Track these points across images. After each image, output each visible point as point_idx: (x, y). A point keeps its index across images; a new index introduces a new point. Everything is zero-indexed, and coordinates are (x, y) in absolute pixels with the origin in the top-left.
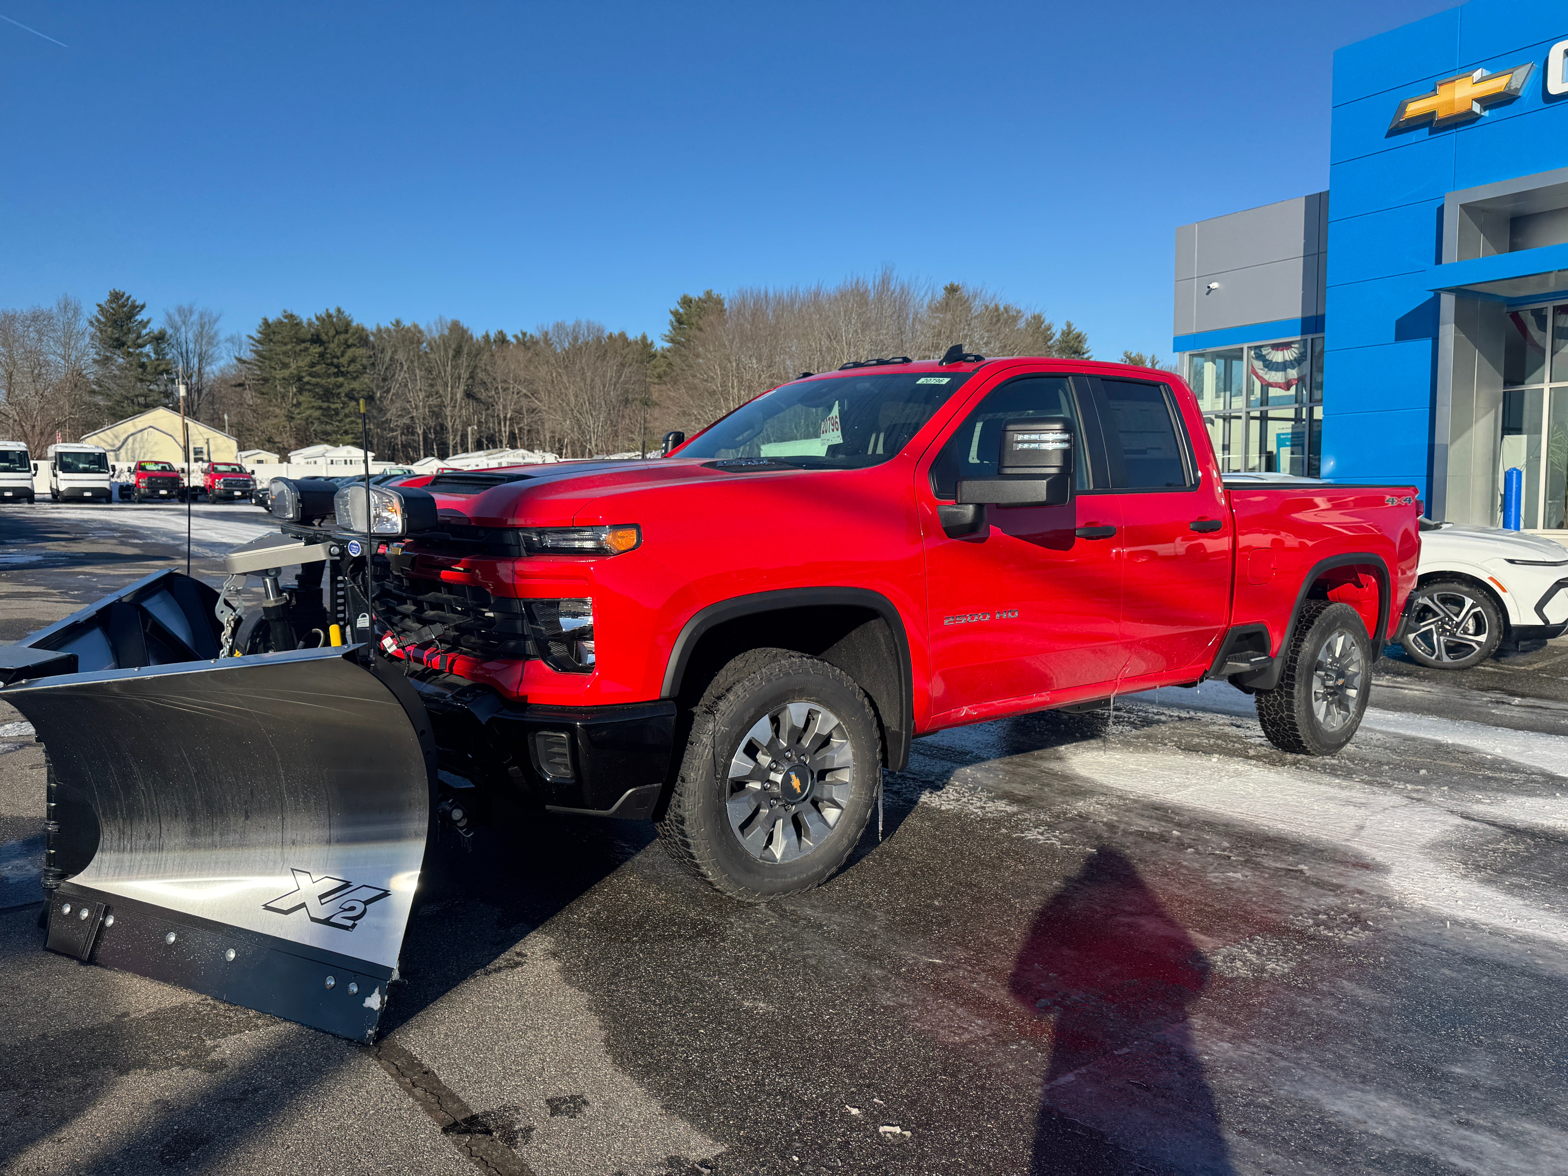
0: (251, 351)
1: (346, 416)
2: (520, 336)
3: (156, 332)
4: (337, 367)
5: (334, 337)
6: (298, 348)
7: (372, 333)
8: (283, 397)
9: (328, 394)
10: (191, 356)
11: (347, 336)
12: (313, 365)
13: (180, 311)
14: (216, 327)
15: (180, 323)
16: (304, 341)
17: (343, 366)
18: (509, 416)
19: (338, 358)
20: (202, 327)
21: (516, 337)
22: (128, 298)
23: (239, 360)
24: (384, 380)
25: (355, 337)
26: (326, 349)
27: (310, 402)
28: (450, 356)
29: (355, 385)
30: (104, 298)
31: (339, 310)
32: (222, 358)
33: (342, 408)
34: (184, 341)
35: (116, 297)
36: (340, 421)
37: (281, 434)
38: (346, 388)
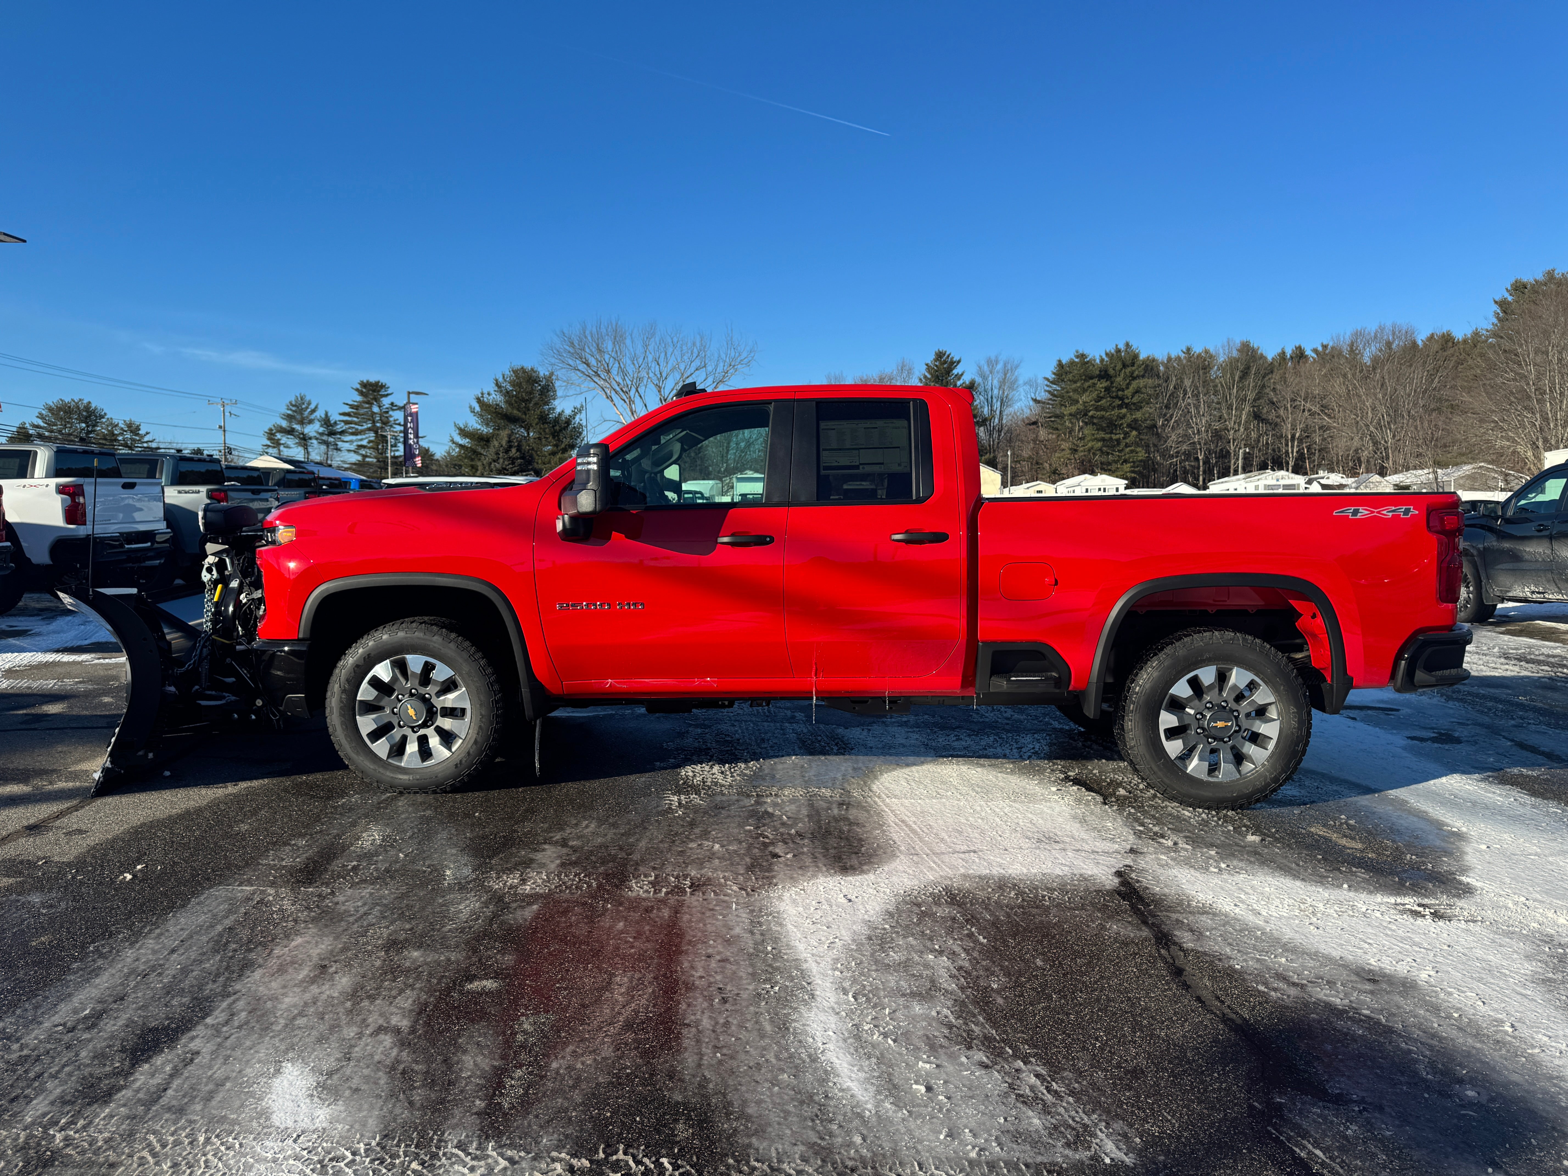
0: (1046, 391)
1: (1127, 446)
2: (1320, 349)
3: (967, 383)
4: (1122, 399)
5: (1120, 371)
6: (1087, 384)
7: (1162, 363)
8: (1070, 433)
9: (1112, 426)
10: (995, 400)
11: (1133, 368)
12: (1099, 399)
13: (989, 362)
14: (1016, 373)
15: (988, 373)
16: (1092, 378)
17: (1127, 398)
18: (1297, 435)
19: (1123, 390)
20: (1005, 375)
21: (1315, 351)
22: (948, 356)
23: (1035, 400)
24: (1167, 407)
25: (1140, 369)
26: (1112, 383)
27: (1093, 435)
28: (1237, 378)
29: (1138, 415)
30: (930, 358)
31: (1127, 345)
32: (1021, 400)
33: (1124, 438)
34: (990, 388)
35: (940, 355)
36: (1120, 451)
37: (1066, 466)
38: (1129, 418)
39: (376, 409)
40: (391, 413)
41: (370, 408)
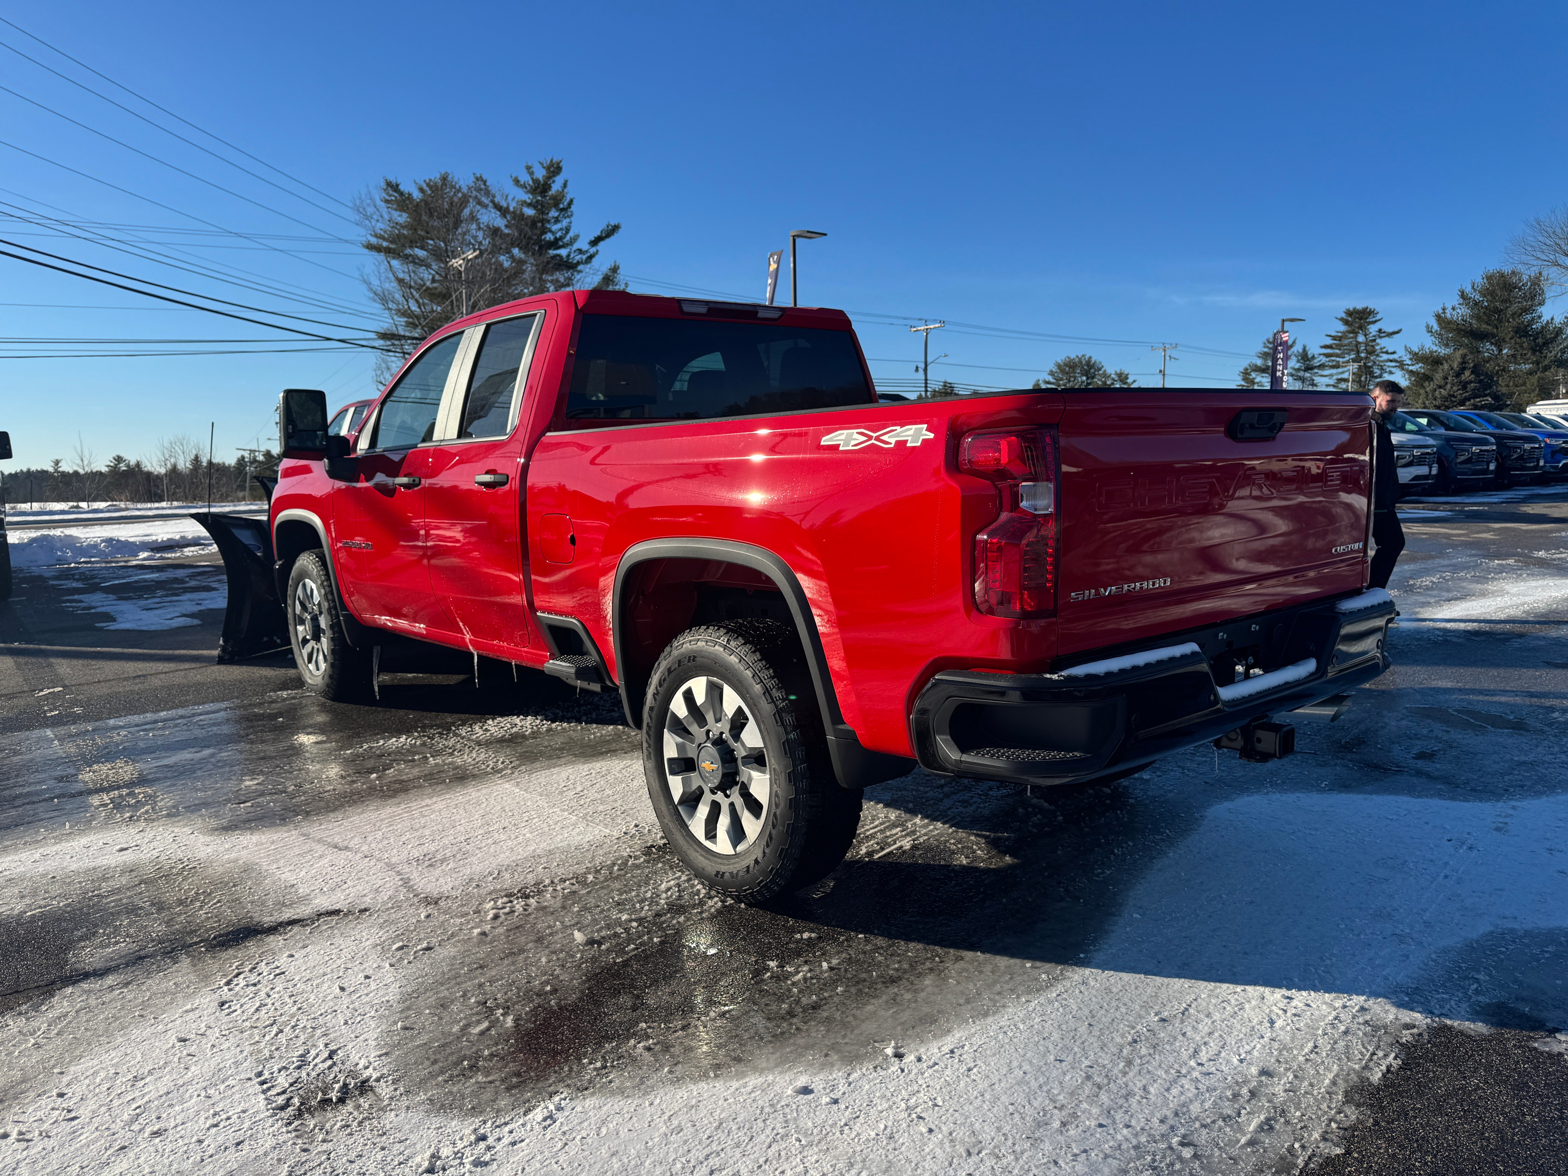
39: (1361, 338)
40: (1378, 341)
41: (1356, 337)
